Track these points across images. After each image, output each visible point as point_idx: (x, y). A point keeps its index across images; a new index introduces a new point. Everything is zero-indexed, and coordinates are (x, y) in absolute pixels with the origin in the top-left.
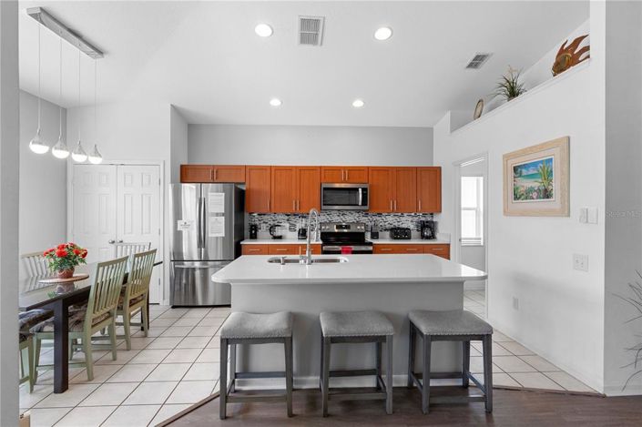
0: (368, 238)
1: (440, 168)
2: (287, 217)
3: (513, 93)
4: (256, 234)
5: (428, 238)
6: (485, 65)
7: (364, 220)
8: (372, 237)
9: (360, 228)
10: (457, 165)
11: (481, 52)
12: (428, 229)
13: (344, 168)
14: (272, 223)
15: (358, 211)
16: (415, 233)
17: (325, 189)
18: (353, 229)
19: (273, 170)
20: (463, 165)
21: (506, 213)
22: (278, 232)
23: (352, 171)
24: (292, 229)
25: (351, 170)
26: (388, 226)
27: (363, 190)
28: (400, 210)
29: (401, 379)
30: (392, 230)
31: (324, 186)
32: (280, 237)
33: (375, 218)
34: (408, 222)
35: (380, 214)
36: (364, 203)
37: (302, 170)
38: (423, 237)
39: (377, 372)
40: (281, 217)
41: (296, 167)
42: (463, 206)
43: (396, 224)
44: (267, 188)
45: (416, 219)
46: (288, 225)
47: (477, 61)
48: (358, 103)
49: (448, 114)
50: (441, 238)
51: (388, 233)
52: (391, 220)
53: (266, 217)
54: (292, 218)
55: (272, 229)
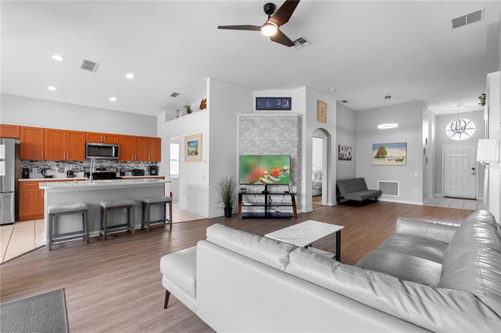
0: (118, 175)
1: (160, 139)
2: (56, 164)
3: (189, 112)
4: (28, 174)
5: (154, 175)
6: (178, 97)
7: (115, 165)
8: (121, 175)
9: (113, 170)
10: (168, 138)
11: (175, 92)
12: (154, 170)
13: (103, 134)
14: (43, 167)
15: (111, 160)
16: (147, 173)
17: (89, 146)
18: (108, 171)
19: (46, 132)
20: (171, 138)
21: (186, 161)
22: (49, 173)
23: (108, 137)
24: (61, 171)
25: (107, 135)
26: (131, 169)
27: (115, 148)
28: (138, 160)
29: (139, 226)
30: (133, 171)
31: (88, 144)
32: (51, 177)
33: (122, 164)
34: (142, 166)
35: (126, 162)
36: (116, 155)
37: (70, 133)
38: (151, 174)
39: (128, 224)
40: (51, 164)
41: (66, 131)
42: (171, 158)
43: (136, 168)
44: (41, 142)
45: (147, 165)
46: (57, 169)
47: (174, 95)
48: (113, 99)
49: (164, 112)
50: (160, 174)
51: (131, 173)
52: (133, 166)
53: (38, 163)
54: (60, 164)
55: (43, 171)
